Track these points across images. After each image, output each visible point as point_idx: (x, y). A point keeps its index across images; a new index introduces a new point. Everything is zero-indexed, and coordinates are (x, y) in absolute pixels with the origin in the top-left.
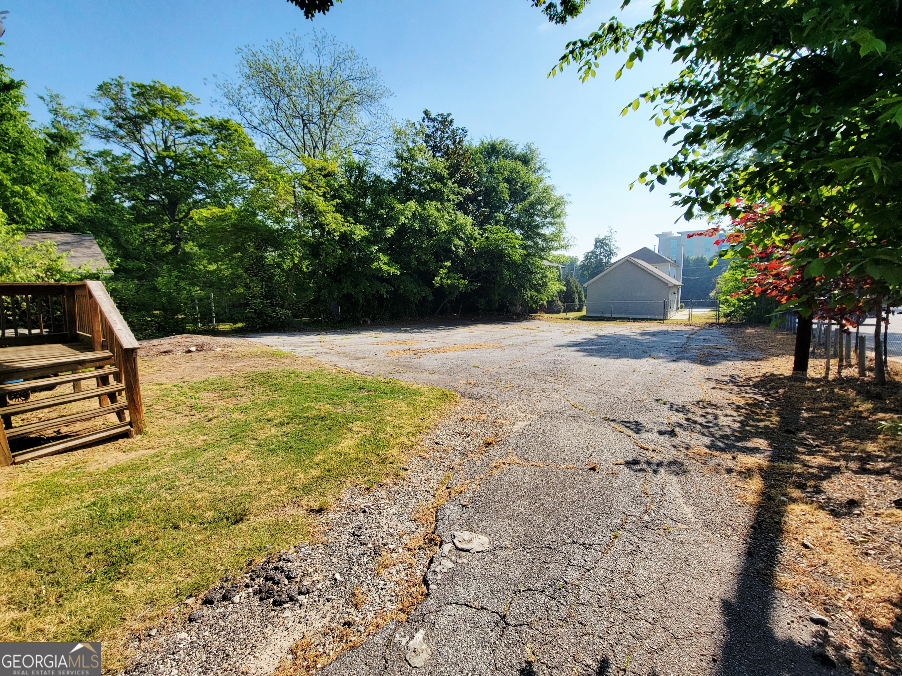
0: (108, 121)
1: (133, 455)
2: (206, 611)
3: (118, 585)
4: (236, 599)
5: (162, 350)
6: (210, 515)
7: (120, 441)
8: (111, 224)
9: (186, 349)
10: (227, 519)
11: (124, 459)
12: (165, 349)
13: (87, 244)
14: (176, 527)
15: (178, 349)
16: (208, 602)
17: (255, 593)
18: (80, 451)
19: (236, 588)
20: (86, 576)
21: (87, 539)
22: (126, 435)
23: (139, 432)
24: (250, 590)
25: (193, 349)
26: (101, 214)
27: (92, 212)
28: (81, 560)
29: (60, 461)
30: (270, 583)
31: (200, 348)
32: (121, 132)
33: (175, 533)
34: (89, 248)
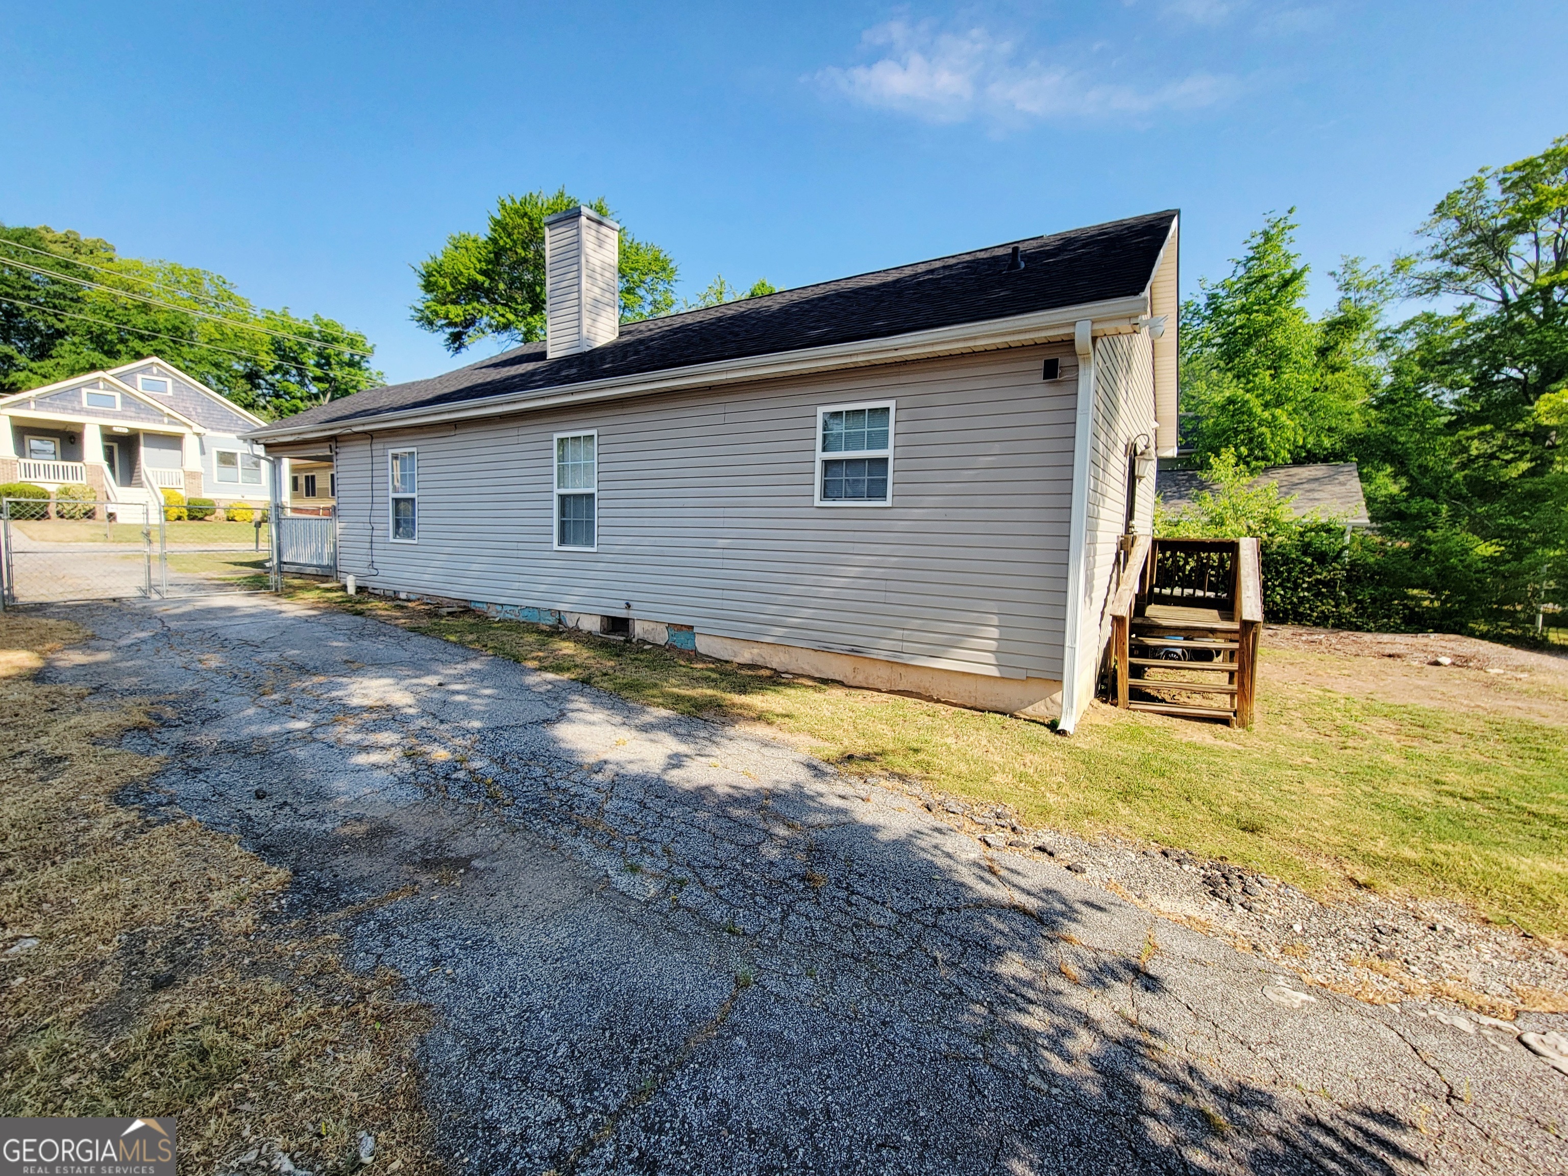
0: (1439, 261)
1: (1220, 742)
2: (1159, 857)
3: (1119, 804)
4: (1186, 867)
5: (1387, 652)
6: (1225, 810)
7: (1219, 726)
8: (1395, 441)
9: (1431, 658)
10: (1238, 821)
11: (1209, 740)
12: (1392, 652)
13: (1342, 478)
14: (1188, 799)
15: (1415, 655)
16: (1165, 854)
17: (1204, 876)
18: (1179, 720)
19: (1192, 862)
20: (1107, 787)
21: (1125, 770)
22: (1225, 722)
23: (1243, 725)
24: (1202, 872)
25: (1445, 660)
26: (1382, 428)
27: (1369, 426)
28: (1111, 778)
29: (1158, 720)
30: (1222, 880)
31: (1461, 662)
32: (1462, 270)
33: (1184, 803)
34: (1342, 484)
